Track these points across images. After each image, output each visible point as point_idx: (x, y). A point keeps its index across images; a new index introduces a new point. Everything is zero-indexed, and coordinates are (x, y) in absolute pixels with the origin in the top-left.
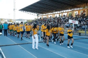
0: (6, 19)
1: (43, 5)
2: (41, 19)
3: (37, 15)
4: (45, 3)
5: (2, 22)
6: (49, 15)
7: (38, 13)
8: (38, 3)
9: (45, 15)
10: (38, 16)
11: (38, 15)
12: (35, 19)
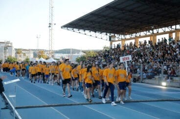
0: (29, 50)
1: (123, 13)
2: (120, 50)
3: (108, 39)
4: (127, 6)
5: (20, 59)
6: (140, 37)
7: (110, 33)
8: (108, 7)
9: (131, 39)
10: (110, 40)
11: (112, 39)
12: (104, 48)
